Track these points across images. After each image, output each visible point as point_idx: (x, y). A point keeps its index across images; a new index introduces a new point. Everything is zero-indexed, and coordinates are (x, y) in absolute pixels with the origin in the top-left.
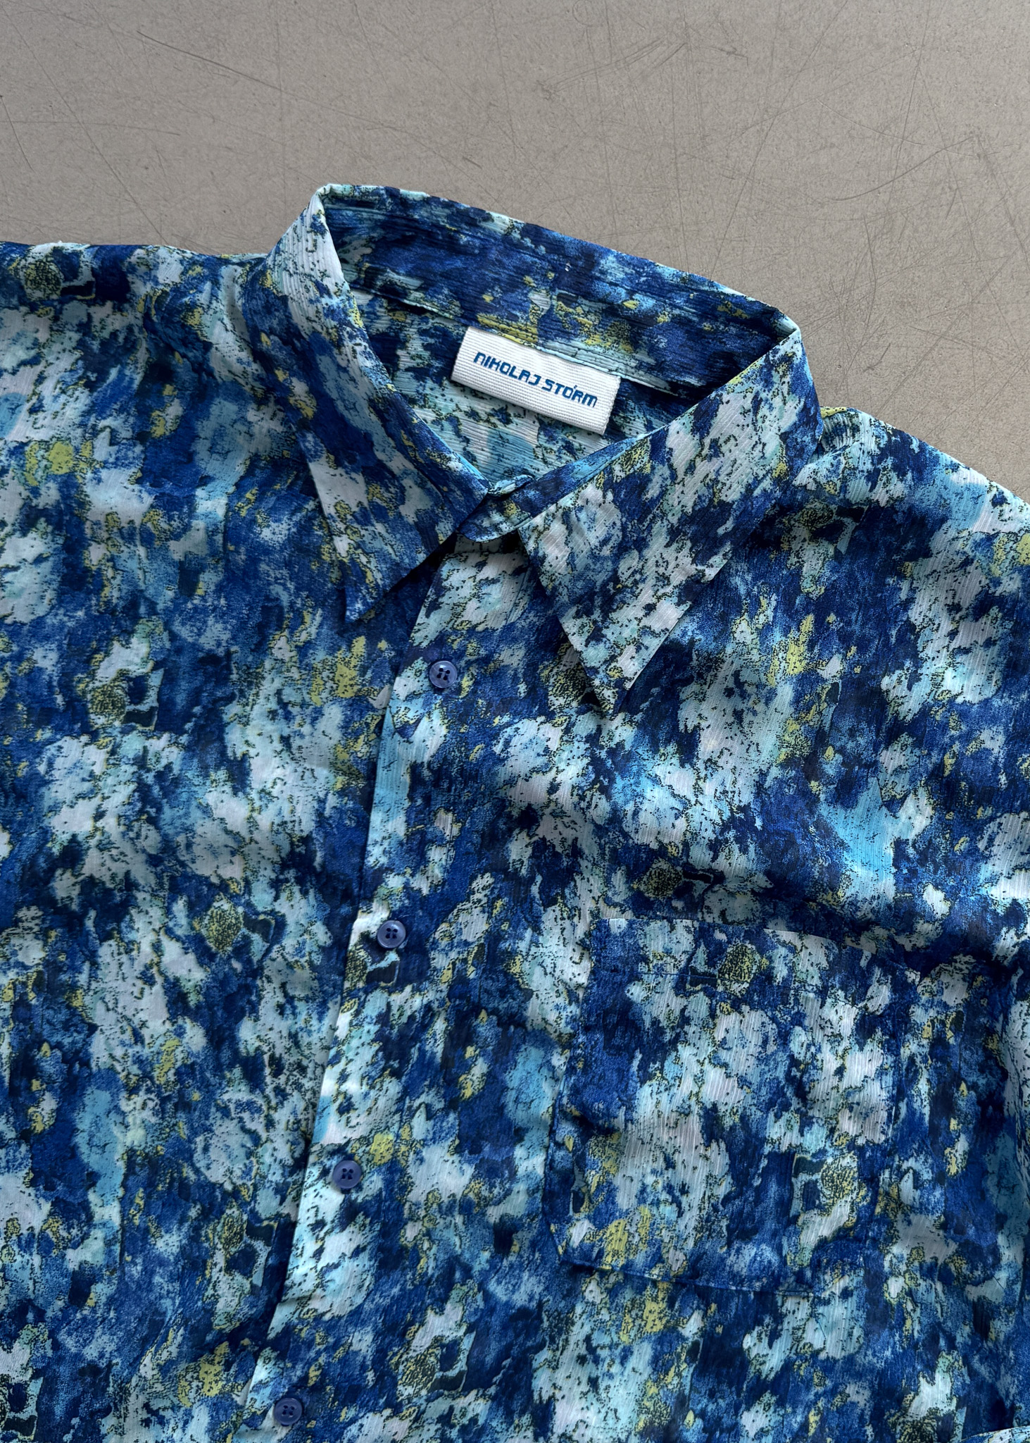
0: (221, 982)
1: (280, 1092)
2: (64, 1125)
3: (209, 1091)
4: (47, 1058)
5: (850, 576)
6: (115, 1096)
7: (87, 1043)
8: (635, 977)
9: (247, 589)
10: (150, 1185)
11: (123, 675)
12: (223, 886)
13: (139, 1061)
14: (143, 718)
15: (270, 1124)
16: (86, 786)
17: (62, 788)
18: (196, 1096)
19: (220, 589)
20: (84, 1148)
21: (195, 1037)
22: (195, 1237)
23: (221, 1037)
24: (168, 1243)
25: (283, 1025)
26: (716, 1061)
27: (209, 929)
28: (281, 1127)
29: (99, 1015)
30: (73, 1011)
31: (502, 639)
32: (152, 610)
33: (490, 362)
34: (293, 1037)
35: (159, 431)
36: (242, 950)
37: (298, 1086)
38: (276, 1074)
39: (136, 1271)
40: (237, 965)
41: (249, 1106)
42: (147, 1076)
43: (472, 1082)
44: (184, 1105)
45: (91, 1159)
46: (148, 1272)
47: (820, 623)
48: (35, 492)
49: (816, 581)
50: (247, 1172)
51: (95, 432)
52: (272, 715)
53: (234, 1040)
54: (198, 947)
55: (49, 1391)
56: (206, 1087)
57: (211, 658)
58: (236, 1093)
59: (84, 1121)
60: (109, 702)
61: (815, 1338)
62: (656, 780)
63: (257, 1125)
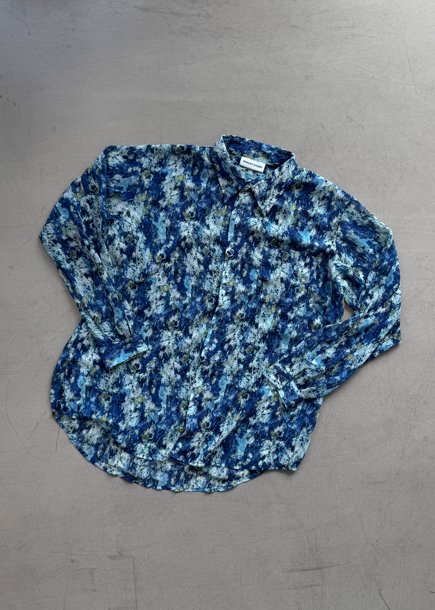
0: (206, 259)
1: (215, 276)
2: (182, 281)
3: (205, 276)
4: (180, 271)
5: (302, 194)
6: (190, 277)
7: (185, 269)
8: (270, 258)
9: (209, 198)
10: (195, 291)
11: (190, 212)
12: (206, 244)
13: (193, 271)
14: (193, 219)
15: (214, 281)
16: (186, 228)
17: (182, 229)
18: (203, 277)
19: (205, 198)
20: (185, 285)
21: (202, 268)
22: (202, 299)
23: (206, 267)
24: (198, 299)
25: (216, 266)
26: (282, 271)
27: (204, 251)
28: (215, 281)
29: (187, 265)
30: (183, 264)
31: (248, 205)
32: (194, 202)
33: (245, 162)
34: (217, 267)
35: (195, 174)
36: (209, 254)
37: (218, 275)
38: (214, 273)
39: (194, 304)
40: (209, 256)
41: (211, 278)
42: (195, 274)
43: (245, 274)
44: (201, 278)
45: (186, 287)
46: (196, 304)
47: (298, 202)
48: (177, 183)
49: (297, 195)
50: (210, 288)
51: (186, 174)
52: (213, 218)
53: (208, 268)
54: (202, 253)
55: (181, 322)
56: (204, 275)
57: (203, 209)
58: (209, 276)
59: (185, 281)
60: (188, 216)
61: (299, 313)
62: (272, 227)
63: (212, 281)
